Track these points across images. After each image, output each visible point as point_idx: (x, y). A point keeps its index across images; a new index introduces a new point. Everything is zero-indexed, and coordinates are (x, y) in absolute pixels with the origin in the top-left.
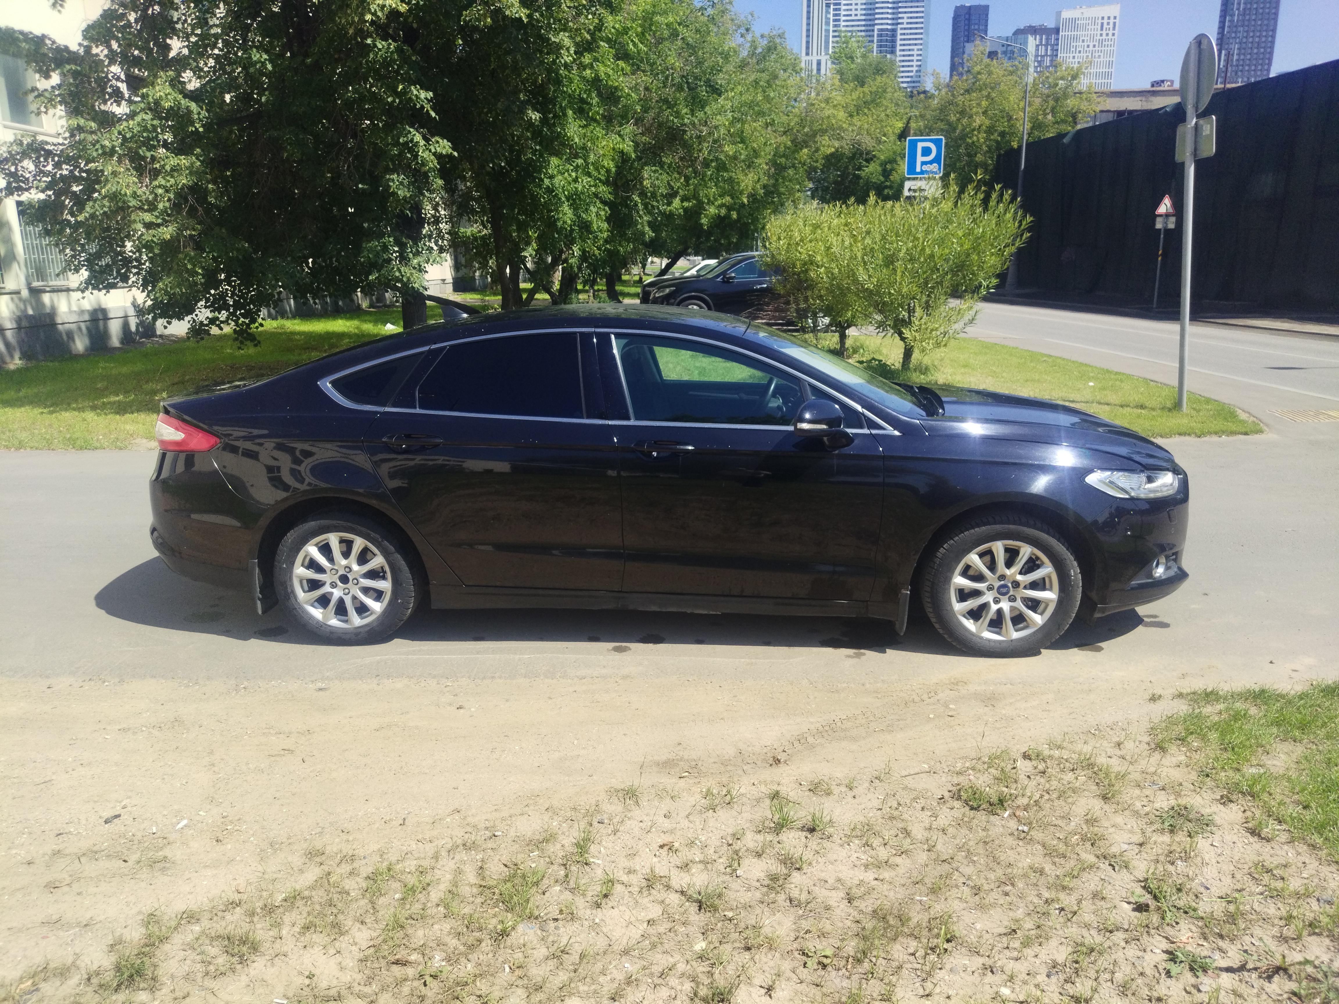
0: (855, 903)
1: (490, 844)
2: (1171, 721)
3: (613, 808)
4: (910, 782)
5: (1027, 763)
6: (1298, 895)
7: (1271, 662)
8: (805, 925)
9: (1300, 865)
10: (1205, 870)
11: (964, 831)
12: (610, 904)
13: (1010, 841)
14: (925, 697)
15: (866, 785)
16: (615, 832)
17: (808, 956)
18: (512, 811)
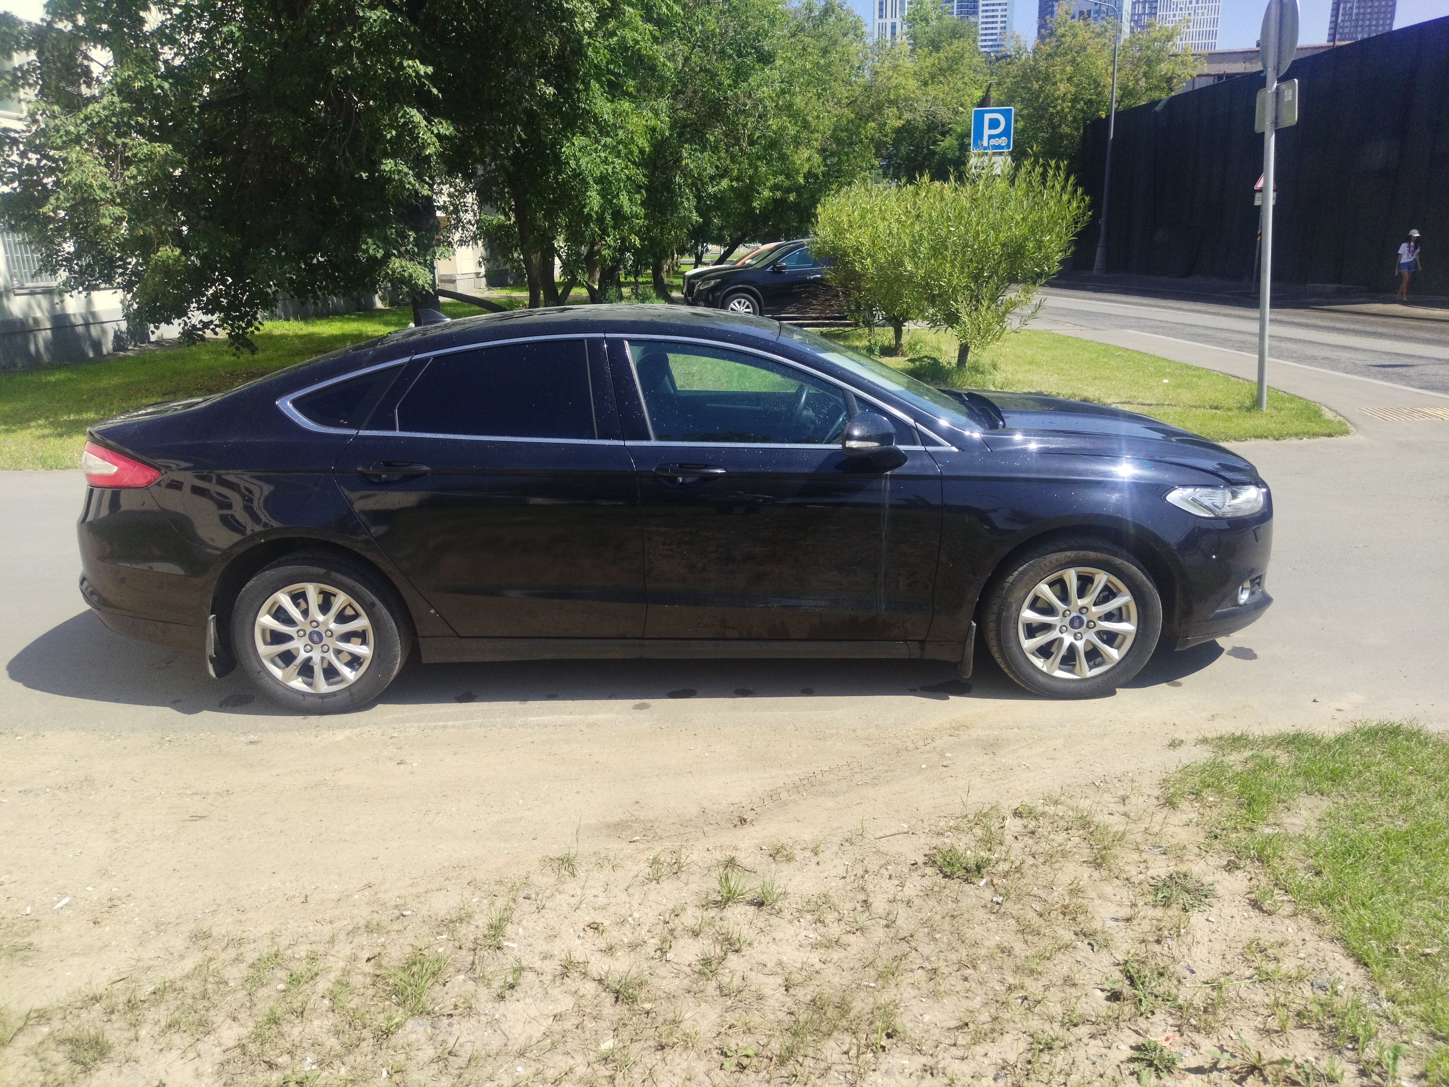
0: (792, 991)
1: (396, 926)
2: (1187, 771)
3: (545, 880)
4: (884, 845)
5: (1019, 822)
6: (1290, 980)
7: (1315, 701)
8: (730, 1018)
9: (1300, 943)
10: (1194, 949)
11: (932, 902)
12: (516, 995)
13: (981, 914)
14: (920, 744)
15: (835, 848)
16: (540, 909)
17: (726, 1056)
18: (430, 886)
